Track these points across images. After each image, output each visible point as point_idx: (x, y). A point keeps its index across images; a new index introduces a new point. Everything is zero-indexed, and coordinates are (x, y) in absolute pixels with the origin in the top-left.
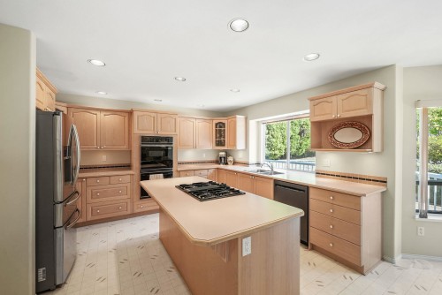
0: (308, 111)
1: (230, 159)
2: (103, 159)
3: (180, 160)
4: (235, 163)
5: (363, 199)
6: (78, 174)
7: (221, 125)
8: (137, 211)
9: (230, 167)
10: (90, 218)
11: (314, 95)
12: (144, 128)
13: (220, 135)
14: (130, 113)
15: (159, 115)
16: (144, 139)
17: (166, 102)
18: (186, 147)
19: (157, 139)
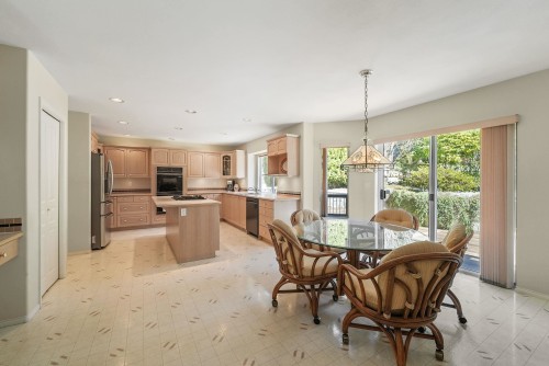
0: (266, 151)
1: (236, 186)
2: (129, 185)
3: (189, 186)
4: (240, 190)
5: (275, 203)
6: (111, 194)
7: (227, 157)
8: (154, 223)
9: (236, 193)
10: (119, 225)
11: (268, 139)
12: (160, 160)
13: (227, 165)
14: (150, 149)
15: (171, 151)
16: (159, 169)
17: (178, 140)
18: (196, 176)
19: (169, 169)
